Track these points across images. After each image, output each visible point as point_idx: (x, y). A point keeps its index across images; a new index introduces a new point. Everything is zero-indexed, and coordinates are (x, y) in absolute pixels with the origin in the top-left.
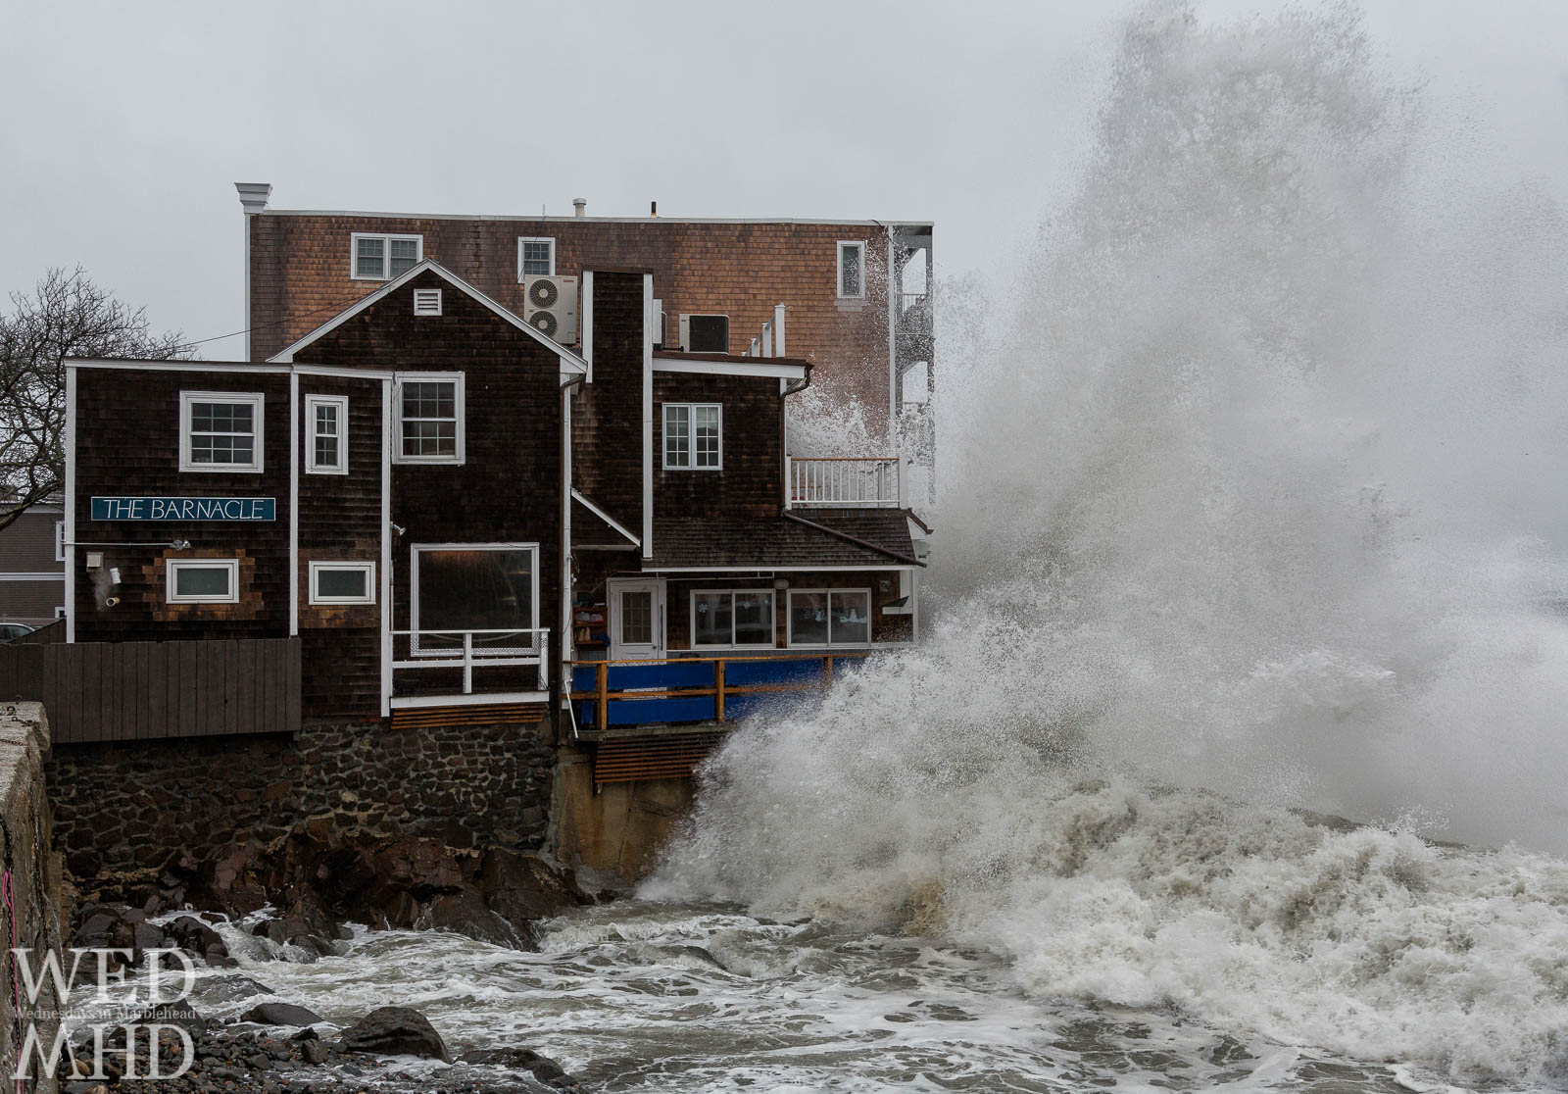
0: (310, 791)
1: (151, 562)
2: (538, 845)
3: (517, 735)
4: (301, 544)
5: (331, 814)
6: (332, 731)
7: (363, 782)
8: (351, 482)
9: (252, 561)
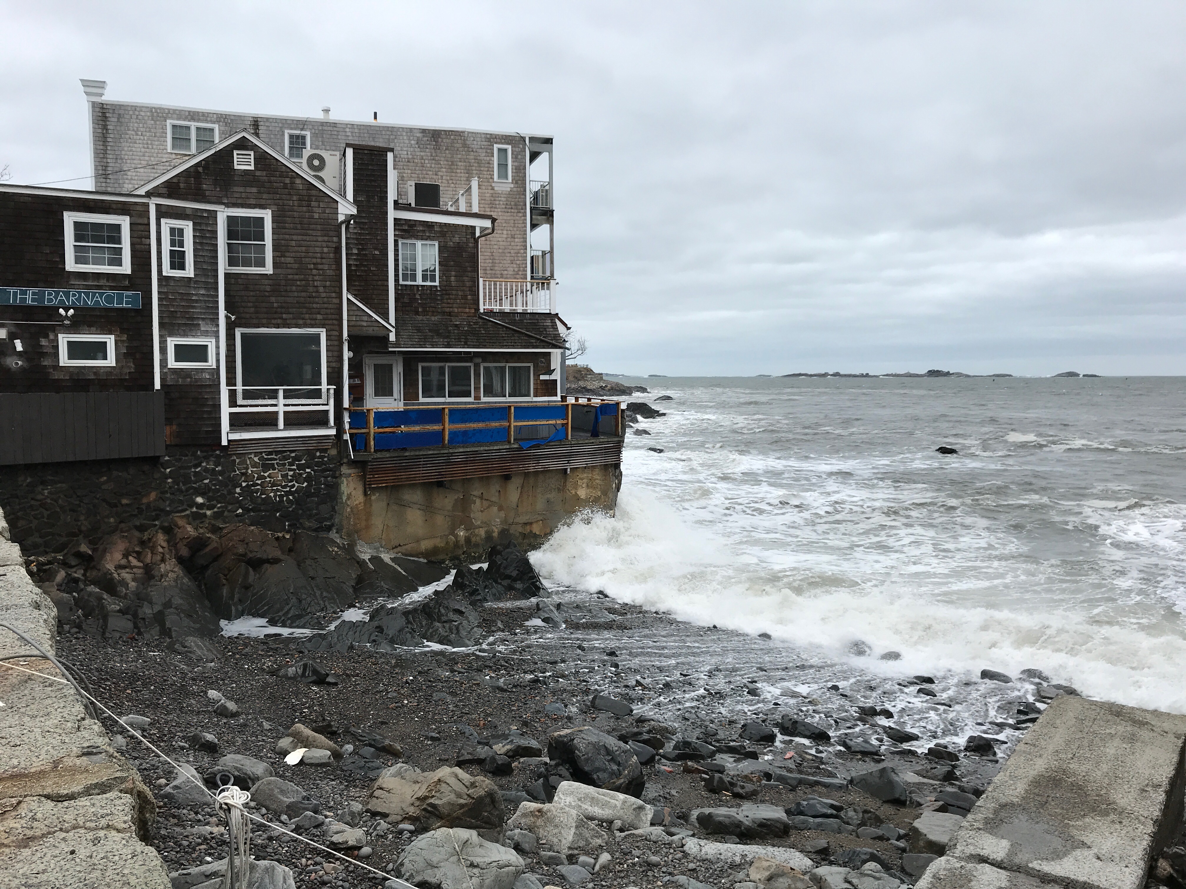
0: (172, 497)
1: (46, 336)
2: (329, 529)
3: (315, 457)
4: (161, 325)
5: (188, 512)
6: (187, 456)
7: (210, 489)
8: (196, 282)
9: (125, 337)
